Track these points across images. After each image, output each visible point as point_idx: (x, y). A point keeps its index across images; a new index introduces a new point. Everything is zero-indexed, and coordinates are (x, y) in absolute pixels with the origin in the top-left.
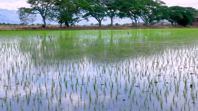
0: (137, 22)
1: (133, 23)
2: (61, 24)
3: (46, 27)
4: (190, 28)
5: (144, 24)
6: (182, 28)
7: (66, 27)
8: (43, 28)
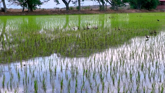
0: (105, 5)
1: (100, 6)
2: (24, 8)
3: (6, 11)
4: (155, 12)
5: (111, 8)
6: (147, 12)
7: (30, 11)
8: (3, 13)
